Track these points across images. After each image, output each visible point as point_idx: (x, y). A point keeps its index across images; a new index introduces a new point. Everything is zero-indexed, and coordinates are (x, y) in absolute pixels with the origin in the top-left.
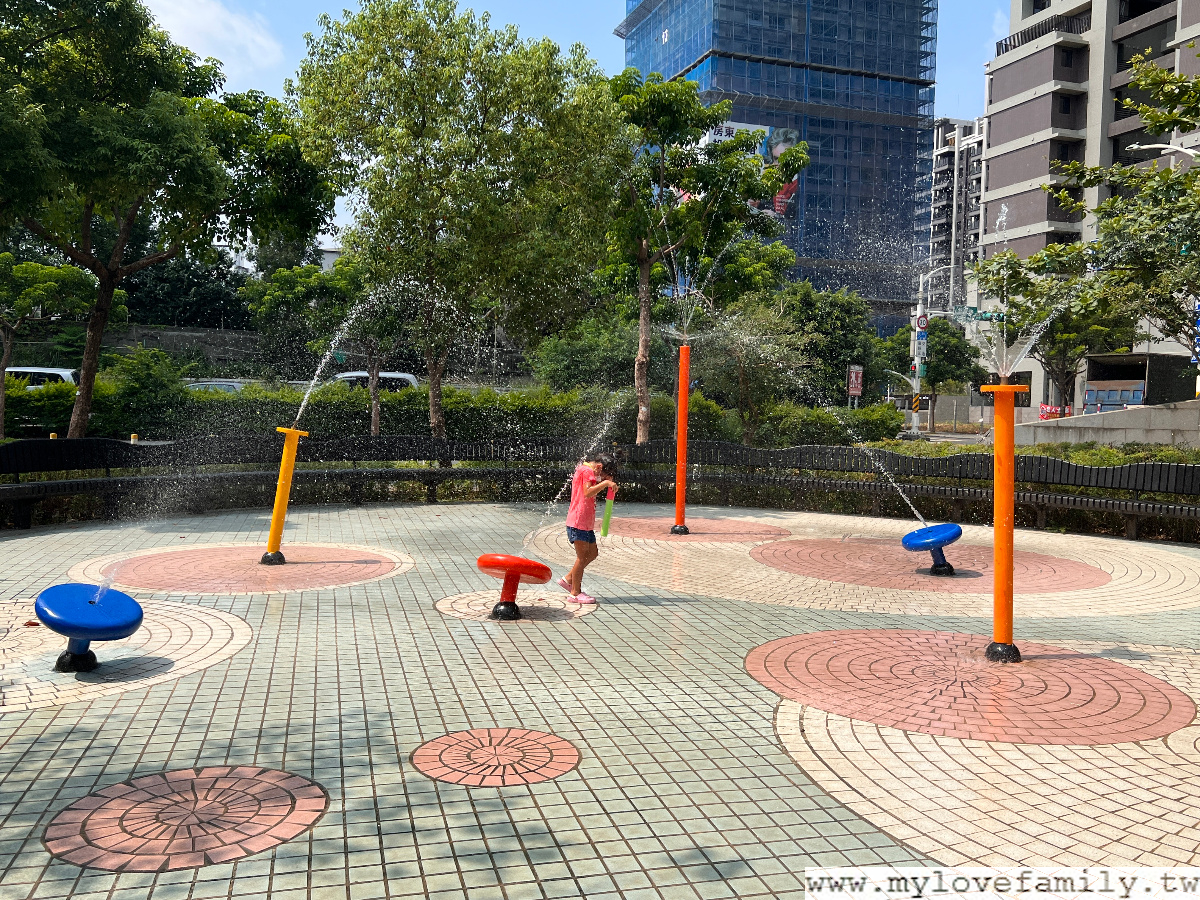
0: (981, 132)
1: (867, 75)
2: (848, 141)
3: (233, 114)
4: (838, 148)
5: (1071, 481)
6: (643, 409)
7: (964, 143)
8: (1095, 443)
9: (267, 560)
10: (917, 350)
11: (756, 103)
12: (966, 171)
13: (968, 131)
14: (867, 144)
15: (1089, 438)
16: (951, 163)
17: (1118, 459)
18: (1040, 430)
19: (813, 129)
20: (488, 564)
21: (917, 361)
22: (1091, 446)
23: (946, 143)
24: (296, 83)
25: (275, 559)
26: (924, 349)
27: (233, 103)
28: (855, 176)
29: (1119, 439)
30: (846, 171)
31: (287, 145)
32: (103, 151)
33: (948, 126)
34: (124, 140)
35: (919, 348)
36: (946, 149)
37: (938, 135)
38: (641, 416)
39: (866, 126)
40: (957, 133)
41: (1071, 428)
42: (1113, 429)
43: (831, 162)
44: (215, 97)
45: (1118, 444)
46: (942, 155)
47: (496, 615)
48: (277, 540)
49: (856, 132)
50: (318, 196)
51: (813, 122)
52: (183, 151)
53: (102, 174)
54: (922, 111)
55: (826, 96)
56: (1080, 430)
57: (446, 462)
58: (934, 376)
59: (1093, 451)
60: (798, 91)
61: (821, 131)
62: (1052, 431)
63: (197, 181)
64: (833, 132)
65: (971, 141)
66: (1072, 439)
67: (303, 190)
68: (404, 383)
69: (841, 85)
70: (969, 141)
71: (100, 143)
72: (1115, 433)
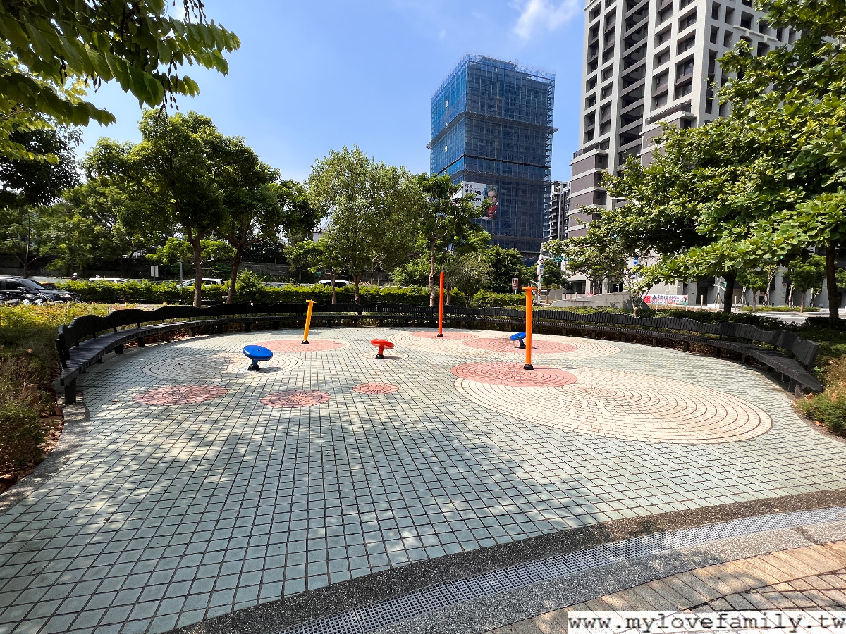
0: (569, 186)
1: (525, 165)
2: (517, 190)
3: (284, 189)
4: (513, 193)
5: (574, 319)
6: (432, 294)
7: (563, 191)
8: (587, 306)
9: (303, 343)
10: (540, 272)
11: (481, 175)
12: (564, 202)
13: (565, 186)
14: (524, 191)
16: (558, 198)
17: (593, 312)
18: (572, 302)
19: (503, 185)
20: (374, 342)
21: (540, 276)
22: (585, 307)
23: (556, 190)
24: (307, 181)
25: (306, 343)
26: (542, 272)
27: (284, 184)
28: (520, 204)
30: (517, 202)
31: (304, 200)
32: (243, 205)
33: (557, 184)
34: (249, 201)
36: (556, 193)
37: (553, 187)
38: (431, 297)
39: (524, 184)
40: (560, 187)
41: (585, 301)
42: (594, 302)
43: (511, 198)
44: (278, 182)
45: (594, 307)
46: (555, 195)
47: (377, 358)
48: (306, 337)
49: (520, 187)
50: (315, 218)
51: (503, 183)
52: (270, 205)
53: (242, 213)
54: (546, 178)
55: (508, 173)
56: (588, 302)
57: (360, 313)
58: (547, 282)
59: (586, 309)
60: (498, 170)
61: (507, 186)
62: (577, 302)
63: (275, 215)
64: (511, 187)
65: (566, 190)
66: (582, 305)
67: (309, 215)
68: (344, 284)
69: (515, 168)
71: (242, 202)
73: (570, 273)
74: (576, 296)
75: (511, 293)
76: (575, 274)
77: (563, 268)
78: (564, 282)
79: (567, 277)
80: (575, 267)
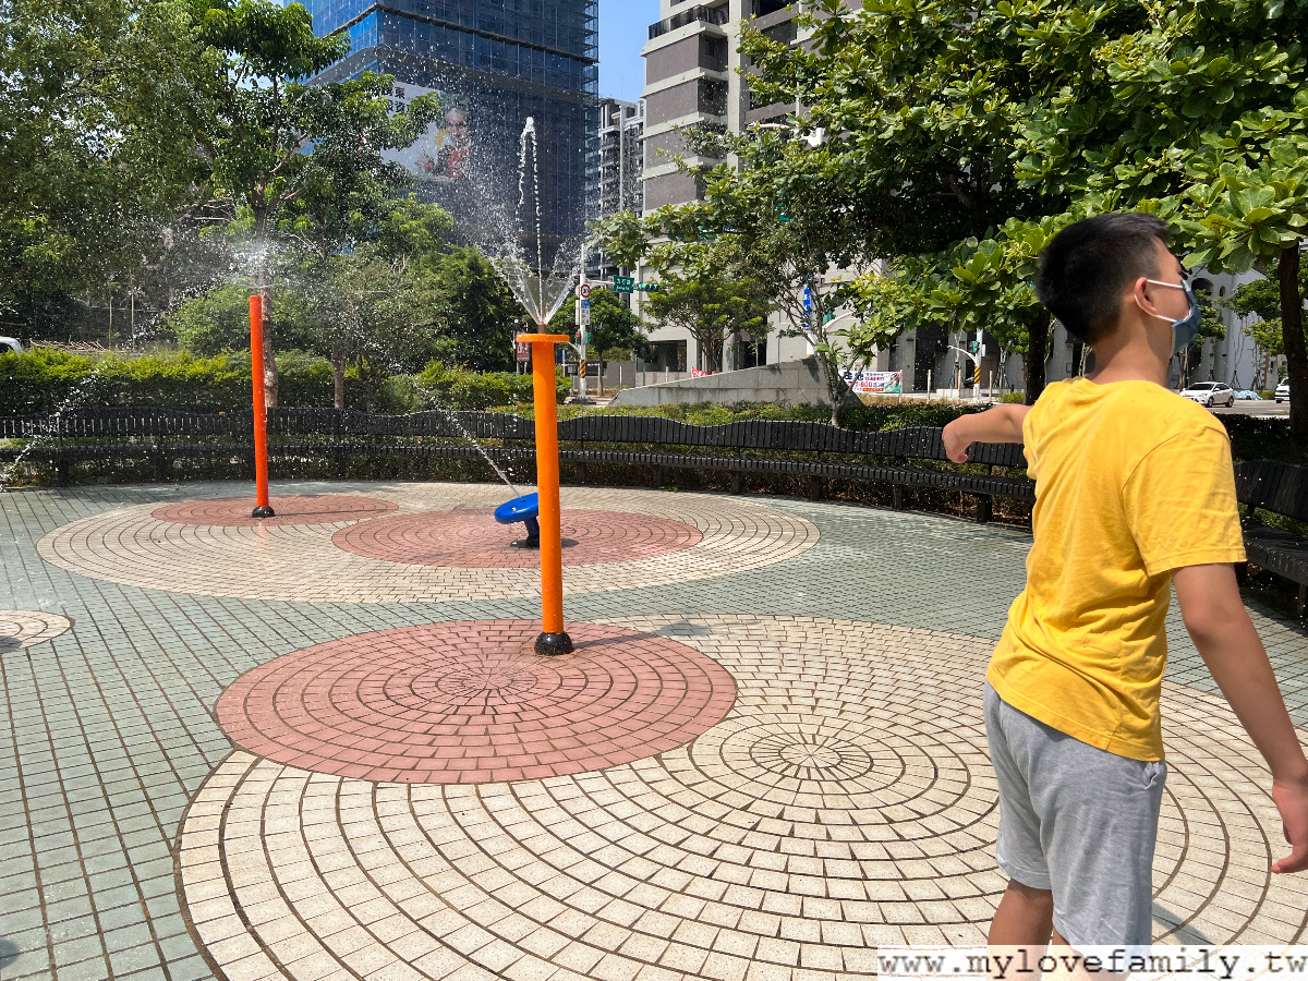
0: (642, 115)
1: (534, 48)
4: (509, 118)
5: (682, 440)
6: (269, 374)
7: (628, 124)
8: (709, 403)
10: (582, 319)
13: (631, 112)
15: (706, 398)
16: (617, 142)
17: (727, 418)
18: (664, 392)
19: (484, 97)
21: (582, 329)
22: (706, 405)
23: (611, 122)
26: (588, 316)
29: (732, 398)
33: (614, 107)
35: (583, 316)
36: (612, 129)
37: (604, 112)
40: (620, 114)
41: (691, 388)
42: (727, 389)
45: (730, 404)
46: (609, 134)
54: (587, 88)
56: (699, 391)
58: (600, 342)
59: (707, 411)
60: (467, 55)
62: (674, 392)
64: (504, 101)
66: (692, 400)
69: (512, 56)
70: (632, 123)
72: (729, 393)
73: (654, 321)
74: (666, 378)
75: (511, 369)
76: (663, 324)
77: (635, 309)
78: (641, 346)
79: (645, 332)
80: (663, 308)
